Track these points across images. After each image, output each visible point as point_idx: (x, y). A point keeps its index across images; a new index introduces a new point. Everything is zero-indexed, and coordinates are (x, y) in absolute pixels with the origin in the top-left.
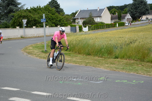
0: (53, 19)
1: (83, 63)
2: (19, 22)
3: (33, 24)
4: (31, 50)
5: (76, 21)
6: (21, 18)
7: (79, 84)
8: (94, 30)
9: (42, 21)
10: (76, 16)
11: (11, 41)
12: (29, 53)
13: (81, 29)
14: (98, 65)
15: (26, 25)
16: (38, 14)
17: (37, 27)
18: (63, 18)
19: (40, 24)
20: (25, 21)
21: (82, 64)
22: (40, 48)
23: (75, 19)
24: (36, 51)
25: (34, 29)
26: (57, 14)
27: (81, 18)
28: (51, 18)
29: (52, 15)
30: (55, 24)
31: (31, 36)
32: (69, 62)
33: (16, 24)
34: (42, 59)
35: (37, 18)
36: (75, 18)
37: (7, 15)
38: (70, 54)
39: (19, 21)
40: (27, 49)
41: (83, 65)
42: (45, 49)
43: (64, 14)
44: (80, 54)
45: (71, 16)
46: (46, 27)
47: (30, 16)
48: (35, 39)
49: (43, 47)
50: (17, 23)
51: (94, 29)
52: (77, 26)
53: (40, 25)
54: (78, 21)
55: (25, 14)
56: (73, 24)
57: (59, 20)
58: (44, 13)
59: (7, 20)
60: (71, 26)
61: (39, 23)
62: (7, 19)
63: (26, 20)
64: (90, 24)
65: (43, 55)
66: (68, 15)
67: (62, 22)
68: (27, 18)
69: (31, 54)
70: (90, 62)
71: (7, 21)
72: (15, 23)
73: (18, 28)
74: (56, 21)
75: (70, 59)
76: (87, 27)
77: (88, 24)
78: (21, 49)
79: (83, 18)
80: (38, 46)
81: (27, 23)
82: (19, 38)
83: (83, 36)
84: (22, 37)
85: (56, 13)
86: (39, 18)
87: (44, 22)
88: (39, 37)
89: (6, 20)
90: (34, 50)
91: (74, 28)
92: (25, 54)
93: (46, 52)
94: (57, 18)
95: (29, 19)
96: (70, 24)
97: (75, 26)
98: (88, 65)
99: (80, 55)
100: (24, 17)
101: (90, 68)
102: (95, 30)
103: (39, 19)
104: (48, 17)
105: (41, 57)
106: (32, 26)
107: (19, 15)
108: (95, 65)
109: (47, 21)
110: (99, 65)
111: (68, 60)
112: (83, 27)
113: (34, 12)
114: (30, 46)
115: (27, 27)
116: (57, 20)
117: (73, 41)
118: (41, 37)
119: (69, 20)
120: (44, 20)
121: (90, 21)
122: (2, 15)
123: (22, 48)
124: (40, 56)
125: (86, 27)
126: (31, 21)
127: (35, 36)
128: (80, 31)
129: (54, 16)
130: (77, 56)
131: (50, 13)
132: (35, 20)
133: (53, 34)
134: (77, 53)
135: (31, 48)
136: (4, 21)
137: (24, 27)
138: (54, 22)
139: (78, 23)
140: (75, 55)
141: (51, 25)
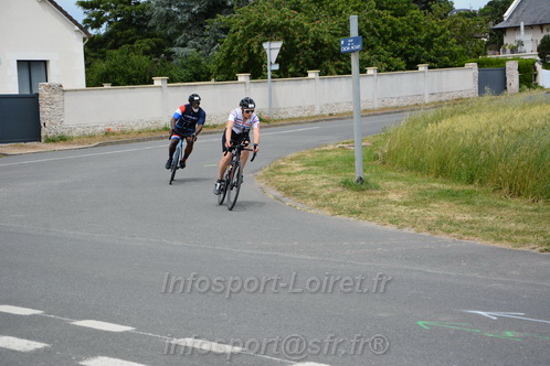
0: (396, 36)
1: (531, 238)
2: (251, 55)
3: (307, 61)
4: (298, 178)
5: (509, 40)
6: (260, 36)
7: (509, 334)
9: (344, 49)
10: (507, 14)
11: (214, 139)
12: (288, 190)
13: (528, 76)
15: (276, 67)
16: (334, 14)
17: (325, 73)
18: (443, 31)
19: (338, 62)
20: (273, 49)
21: (525, 242)
22: (336, 168)
23: (503, 31)
24: (319, 181)
25: (312, 84)
26: (416, 12)
27: (529, 27)
28: (389, 29)
29: (395, 19)
30: (405, 57)
31: (300, 114)
32: (464, 230)
33: (235, 64)
34: (344, 217)
35: (326, 39)
36: (500, 25)
37: (201, 25)
38: (469, 193)
39: (249, 48)
40: (280, 174)
41: (533, 247)
42: (358, 172)
43: (451, 8)
44: (519, 195)
45: (482, 20)
46: (365, 72)
47: (297, 26)
48: (316, 127)
49: (350, 162)
50: (241, 59)
52: (508, 64)
53: (339, 66)
54: (518, 38)
56: (491, 56)
57: (426, 39)
58: (355, 9)
59: (199, 46)
60: (480, 65)
61: (334, 54)
62: (201, 39)
63: (278, 45)
65: (350, 198)
66: (469, 14)
67: (437, 47)
68: (285, 33)
69: (295, 194)
71: (199, 50)
72: (234, 56)
73: (243, 78)
74: (412, 42)
75: (468, 217)
78: (253, 171)
80: (329, 160)
81: (283, 59)
83: (536, 111)
86: (335, 35)
87: (353, 51)
88: (332, 118)
89: (195, 46)
90: (310, 177)
91: (494, 73)
92: (272, 193)
93: (361, 185)
94: (415, 29)
95: (295, 39)
96: (475, 55)
97: (501, 64)
99: (518, 200)
100: (271, 32)
103: (336, 40)
104: (378, 27)
105: (338, 210)
106: (302, 70)
107: (248, 22)
109: (367, 47)
111: (461, 222)
112: (539, 66)
113: (315, 8)
114: (292, 160)
115: (282, 73)
116: (416, 38)
117: (485, 134)
118: (340, 117)
119: (471, 37)
120: (356, 41)
122: (182, 27)
123: (261, 169)
124: (334, 201)
126: (303, 47)
127: (317, 112)
128: (525, 87)
129: (402, 21)
130: (504, 206)
131: (387, 9)
132: (315, 44)
133: (394, 103)
134: (506, 189)
135: (299, 170)
136: (186, 49)
137: (269, 73)
138: (403, 51)
139: (513, 50)
140: (495, 199)
141: (386, 65)
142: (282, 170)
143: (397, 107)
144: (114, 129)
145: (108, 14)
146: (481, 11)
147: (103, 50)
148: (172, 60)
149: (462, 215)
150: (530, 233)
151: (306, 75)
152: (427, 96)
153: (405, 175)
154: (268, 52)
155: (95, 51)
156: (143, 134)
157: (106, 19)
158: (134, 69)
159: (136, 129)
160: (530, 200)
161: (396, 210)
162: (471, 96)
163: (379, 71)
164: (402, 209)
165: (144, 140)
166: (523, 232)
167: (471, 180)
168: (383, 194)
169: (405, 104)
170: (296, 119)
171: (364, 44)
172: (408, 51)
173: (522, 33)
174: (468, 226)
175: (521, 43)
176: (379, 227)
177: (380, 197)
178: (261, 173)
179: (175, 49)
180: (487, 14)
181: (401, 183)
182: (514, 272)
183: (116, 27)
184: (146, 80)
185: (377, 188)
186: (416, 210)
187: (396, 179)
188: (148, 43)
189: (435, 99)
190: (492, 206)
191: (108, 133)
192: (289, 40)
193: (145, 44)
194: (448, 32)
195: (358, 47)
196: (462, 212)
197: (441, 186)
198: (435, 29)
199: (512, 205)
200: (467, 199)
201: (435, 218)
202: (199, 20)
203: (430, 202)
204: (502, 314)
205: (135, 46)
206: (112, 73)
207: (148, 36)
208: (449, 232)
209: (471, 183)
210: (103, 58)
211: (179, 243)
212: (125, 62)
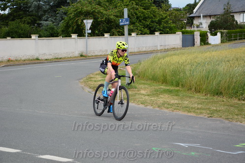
0: (145, 19)
1: (204, 111)
2: (78, 26)
3: (104, 29)
5: (196, 22)
6: (82, 17)
8: (234, 42)
9: (121, 24)
10: (195, 10)
11: (60, 64)
13: (204, 39)
14: (236, 117)
15: (90, 31)
16: (116, 7)
17: (112, 35)
18: (166, 17)
19: (119, 30)
20: (88, 23)
21: (201, 113)
25: (107, 39)
26: (154, 8)
27: (205, 16)
28: (142, 15)
29: (144, 11)
30: (149, 28)
31: (100, 53)
32: (174, 107)
33: (70, 29)
35: (112, 17)
36: (192, 15)
38: (177, 91)
39: (77, 22)
40: (91, 81)
41: (205, 115)
42: (127, 80)
43: (170, 6)
44: (199, 92)
45: (184, 12)
46: (131, 35)
47: (99, 12)
50: (73, 28)
51: (234, 40)
52: (195, 33)
53: (119, 32)
54: (200, 21)
55: (89, 8)
56: (188, 29)
57: (159, 20)
58: (127, 6)
59: (54, 21)
60: (183, 33)
61: (117, 26)
62: (55, 18)
63: (91, 21)
64: (225, 29)
66: (178, 10)
67: (163, 24)
68: (94, 15)
70: (219, 111)
71: (53, 22)
72: (70, 26)
73: (74, 36)
74: (152, 22)
75: (176, 102)
76: (219, 34)
77: (220, 28)
78: (78, 80)
79: (210, 16)
81: (93, 28)
82: (77, 57)
83: (208, 54)
84: (81, 56)
85: (153, 5)
86: (117, 17)
87: (125, 25)
89: (52, 21)
91: (189, 37)
92: (87, 90)
93: (128, 86)
94: (154, 16)
95: (98, 18)
96: (181, 28)
97: (192, 33)
98: (216, 115)
99: (199, 94)
100: (87, 15)
101: (218, 122)
102: (236, 41)
103: (117, 19)
104: (136, 14)
106: (102, 33)
107: (77, 10)
108: (231, 116)
109: (132, 23)
110: (239, 117)
111: (173, 105)
112: (209, 34)
113: (107, 4)
114: (97, 74)
115: (92, 34)
116: (154, 20)
119: (179, 20)
120: (126, 20)
121: (226, 21)
122: (45, 11)
123: (82, 79)
125: (216, 34)
126: (101, 21)
128: (203, 43)
129: (148, 12)
130: (192, 97)
131: (141, 6)
132: (108, 21)
133: (144, 49)
134: (193, 89)
135: (100, 79)
136: (47, 22)
137: (86, 34)
138: (148, 25)
139: (198, 27)
140: (189, 94)
141: (140, 32)
142: (92, 79)
143: (145, 51)
144: (12, 58)
145: (9, 4)
146: (183, 8)
147: (7, 21)
148: (40, 27)
149: (174, 100)
150: (204, 109)
151: (104, 35)
152: (159, 46)
153: (149, 82)
154: (86, 24)
155: (3, 21)
156: (26, 61)
157: (8, 7)
158: (22, 30)
159: (23, 59)
160: (204, 94)
161: (144, 98)
162: (179, 47)
163: (137, 34)
164: (147, 97)
165: (27, 64)
166: (200, 109)
167: (177, 85)
168: (138, 91)
169: (149, 50)
170: (99, 56)
171: (130, 22)
172: (151, 26)
173: (202, 19)
174: (176, 105)
175: (201, 24)
176: (136, 106)
177: (137, 92)
178: (82, 80)
179: (42, 22)
180: (186, 10)
181: (146, 86)
182: (196, 127)
183: (14, 11)
184: (28, 36)
185: (136, 88)
186: (153, 98)
187: (144, 84)
188: (30, 19)
189: (162, 48)
190: (187, 97)
191: (9, 61)
192: (95, 19)
193: (28, 19)
194: (168, 17)
195: (128, 23)
196: (174, 99)
197: (165, 87)
198: (162, 16)
199: (196, 97)
200: (176, 94)
201: (162, 102)
202: (54, 9)
203: (159, 95)
204: (190, 145)
205: (23, 20)
206: (11, 32)
207: (29, 16)
208: (168, 108)
209: (178, 86)
210: (7, 25)
211: (43, 112)
212: (18, 27)
